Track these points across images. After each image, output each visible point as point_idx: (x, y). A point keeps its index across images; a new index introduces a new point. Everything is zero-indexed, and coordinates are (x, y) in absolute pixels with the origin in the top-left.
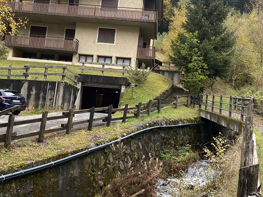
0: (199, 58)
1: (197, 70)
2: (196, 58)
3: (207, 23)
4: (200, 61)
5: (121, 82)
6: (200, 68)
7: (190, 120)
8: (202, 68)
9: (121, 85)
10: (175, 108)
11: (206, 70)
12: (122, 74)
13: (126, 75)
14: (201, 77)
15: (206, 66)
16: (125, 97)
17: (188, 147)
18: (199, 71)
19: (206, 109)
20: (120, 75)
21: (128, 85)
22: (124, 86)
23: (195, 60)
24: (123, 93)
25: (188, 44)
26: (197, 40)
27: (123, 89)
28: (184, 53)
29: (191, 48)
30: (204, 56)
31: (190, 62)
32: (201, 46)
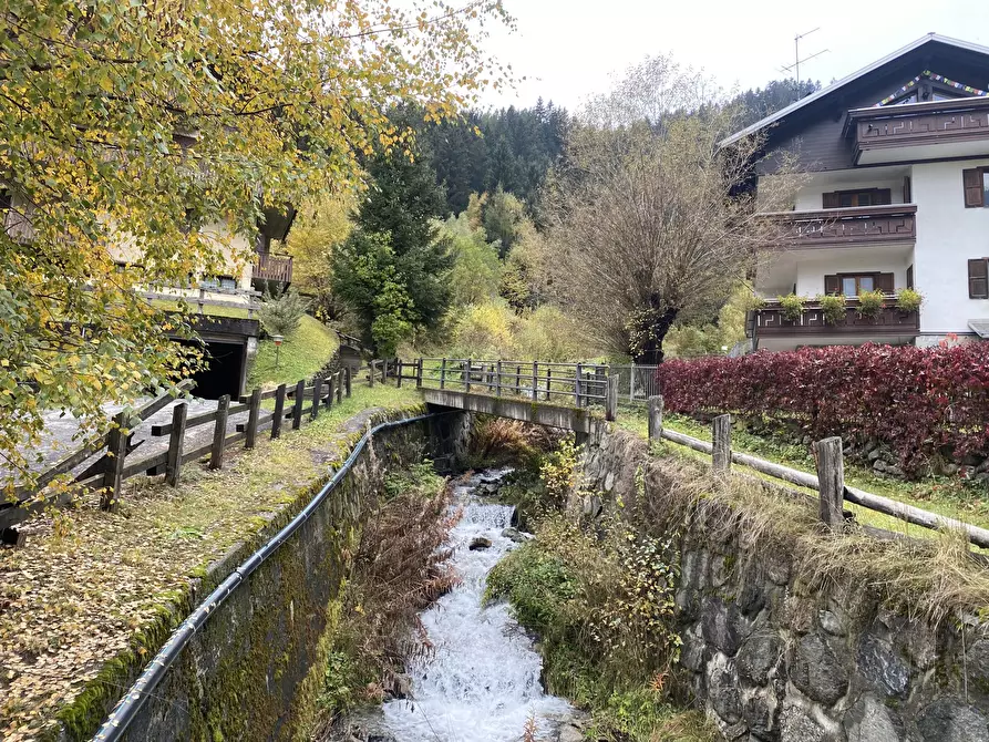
0: (399, 287)
1: (392, 310)
2: (392, 285)
3: (409, 216)
4: (400, 291)
5: (247, 330)
6: (400, 306)
8: (404, 306)
9: (246, 338)
10: (370, 386)
11: (411, 309)
12: (247, 312)
13: (255, 316)
14: (402, 323)
15: (411, 303)
16: (258, 363)
17: (428, 464)
18: (398, 312)
19: (442, 387)
20: (243, 314)
21: (262, 336)
22: (254, 339)
23: (391, 290)
24: (253, 355)
25: (375, 256)
26: (390, 249)
27: (252, 345)
28: (363, 273)
29: (381, 264)
30: (408, 282)
31: (379, 292)
32: (401, 260)
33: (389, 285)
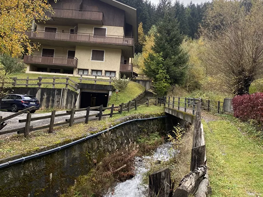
0: (164, 71)
1: (162, 80)
3: (169, 46)
4: (164, 73)
5: (109, 88)
6: (164, 78)
7: (158, 115)
8: (166, 78)
9: (109, 91)
10: (148, 106)
11: (169, 79)
12: (109, 83)
13: (112, 83)
14: (165, 84)
15: (168, 77)
16: (112, 99)
17: (157, 133)
18: (164, 80)
19: (169, 107)
21: (114, 90)
22: (111, 91)
23: (161, 73)
24: (110, 96)
25: (156, 61)
26: (162, 58)
27: (110, 93)
28: (153, 67)
29: (158, 64)
30: (167, 69)
31: (158, 74)
32: (165, 62)
33: (161, 71)
